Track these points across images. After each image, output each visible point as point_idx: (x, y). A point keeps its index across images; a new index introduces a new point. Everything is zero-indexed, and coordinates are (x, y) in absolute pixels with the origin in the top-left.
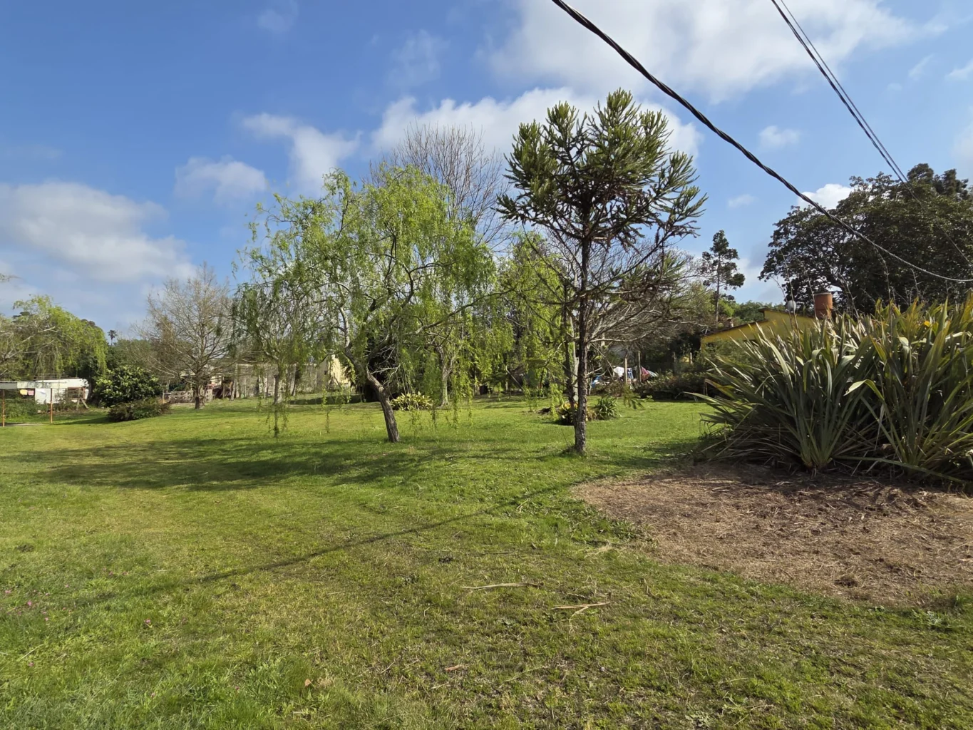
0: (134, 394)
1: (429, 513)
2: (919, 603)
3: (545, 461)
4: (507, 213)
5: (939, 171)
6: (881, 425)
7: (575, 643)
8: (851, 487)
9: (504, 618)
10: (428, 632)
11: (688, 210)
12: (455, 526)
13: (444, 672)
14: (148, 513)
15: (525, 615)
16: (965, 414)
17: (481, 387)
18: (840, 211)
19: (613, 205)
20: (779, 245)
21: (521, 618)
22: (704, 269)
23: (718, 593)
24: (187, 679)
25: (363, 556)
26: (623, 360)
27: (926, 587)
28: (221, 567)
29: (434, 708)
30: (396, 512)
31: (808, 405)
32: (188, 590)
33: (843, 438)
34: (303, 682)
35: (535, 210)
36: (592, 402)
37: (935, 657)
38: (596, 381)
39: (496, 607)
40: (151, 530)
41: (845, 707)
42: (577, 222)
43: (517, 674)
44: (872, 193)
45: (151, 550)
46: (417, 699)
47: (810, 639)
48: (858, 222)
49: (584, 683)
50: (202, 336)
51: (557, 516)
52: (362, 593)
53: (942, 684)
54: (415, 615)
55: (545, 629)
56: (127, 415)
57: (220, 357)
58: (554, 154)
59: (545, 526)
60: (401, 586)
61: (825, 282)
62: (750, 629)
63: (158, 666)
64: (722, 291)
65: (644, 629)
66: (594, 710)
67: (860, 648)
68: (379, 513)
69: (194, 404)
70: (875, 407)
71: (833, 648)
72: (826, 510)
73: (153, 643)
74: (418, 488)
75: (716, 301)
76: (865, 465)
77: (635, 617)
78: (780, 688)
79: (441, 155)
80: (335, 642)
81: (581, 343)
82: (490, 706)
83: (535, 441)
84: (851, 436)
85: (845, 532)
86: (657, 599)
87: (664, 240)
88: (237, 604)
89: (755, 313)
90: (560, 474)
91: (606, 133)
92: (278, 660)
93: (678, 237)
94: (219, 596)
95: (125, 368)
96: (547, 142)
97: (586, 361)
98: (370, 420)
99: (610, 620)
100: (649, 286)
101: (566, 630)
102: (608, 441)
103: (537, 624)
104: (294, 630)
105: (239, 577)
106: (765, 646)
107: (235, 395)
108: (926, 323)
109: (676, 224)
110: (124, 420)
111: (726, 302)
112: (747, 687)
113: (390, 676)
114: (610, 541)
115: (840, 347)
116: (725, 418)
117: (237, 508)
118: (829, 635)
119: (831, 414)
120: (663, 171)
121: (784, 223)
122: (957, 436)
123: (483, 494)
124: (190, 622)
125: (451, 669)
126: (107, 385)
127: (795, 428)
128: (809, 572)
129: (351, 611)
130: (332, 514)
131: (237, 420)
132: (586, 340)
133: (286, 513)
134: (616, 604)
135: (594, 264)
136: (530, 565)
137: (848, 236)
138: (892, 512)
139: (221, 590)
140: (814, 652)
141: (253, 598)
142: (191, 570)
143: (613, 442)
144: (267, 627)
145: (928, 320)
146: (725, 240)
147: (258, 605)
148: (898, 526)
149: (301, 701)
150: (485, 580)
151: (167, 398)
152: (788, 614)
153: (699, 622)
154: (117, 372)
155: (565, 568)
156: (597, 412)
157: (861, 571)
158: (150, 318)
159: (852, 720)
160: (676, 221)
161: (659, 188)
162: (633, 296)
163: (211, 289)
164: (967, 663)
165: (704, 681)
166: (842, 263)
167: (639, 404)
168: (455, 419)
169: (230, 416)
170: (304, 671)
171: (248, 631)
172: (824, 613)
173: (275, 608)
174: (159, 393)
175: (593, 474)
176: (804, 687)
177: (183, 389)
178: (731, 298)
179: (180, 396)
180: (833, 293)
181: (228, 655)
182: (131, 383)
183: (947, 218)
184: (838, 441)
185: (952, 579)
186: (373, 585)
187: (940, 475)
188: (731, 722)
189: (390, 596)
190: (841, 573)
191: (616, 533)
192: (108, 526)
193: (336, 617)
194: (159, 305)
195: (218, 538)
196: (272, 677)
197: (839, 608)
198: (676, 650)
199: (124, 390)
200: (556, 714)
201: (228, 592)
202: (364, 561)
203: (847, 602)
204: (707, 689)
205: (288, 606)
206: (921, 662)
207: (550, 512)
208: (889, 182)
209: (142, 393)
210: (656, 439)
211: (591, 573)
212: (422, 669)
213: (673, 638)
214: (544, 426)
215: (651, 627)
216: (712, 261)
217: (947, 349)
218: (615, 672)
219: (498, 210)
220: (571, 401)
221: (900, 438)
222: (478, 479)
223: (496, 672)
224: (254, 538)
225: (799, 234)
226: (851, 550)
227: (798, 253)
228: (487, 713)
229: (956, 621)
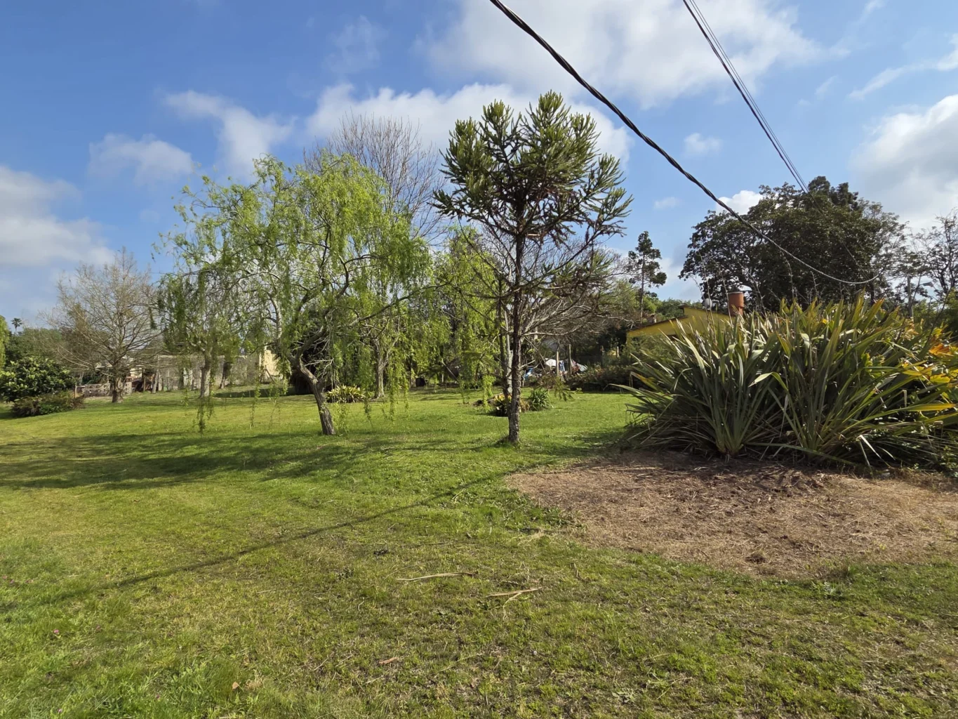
0: (42, 387)
1: (364, 506)
2: (817, 575)
3: (481, 451)
4: (444, 208)
5: (835, 184)
6: (785, 414)
7: (508, 629)
8: (760, 471)
9: (439, 608)
10: (362, 626)
11: (615, 211)
12: (390, 518)
13: (379, 665)
14: (57, 515)
15: (460, 604)
16: (855, 403)
17: (417, 379)
18: (751, 216)
19: (546, 204)
20: (698, 246)
21: (456, 607)
22: (629, 268)
23: (642, 574)
24: (101, 692)
25: (295, 552)
26: (555, 353)
27: (823, 560)
28: (141, 570)
29: (368, 702)
30: (330, 506)
31: (723, 396)
32: (103, 595)
33: (752, 427)
34: (231, 685)
35: (471, 205)
36: (525, 393)
37: (831, 623)
38: (529, 374)
39: (430, 597)
40: (61, 533)
41: (754, 675)
42: (511, 219)
43: (452, 663)
44: (778, 201)
45: (60, 554)
46: (351, 695)
47: (725, 613)
48: (765, 227)
49: (517, 668)
50: (120, 326)
51: (492, 506)
52: (294, 590)
53: (836, 647)
54: (350, 609)
55: (479, 617)
56: (33, 410)
57: (140, 348)
58: (489, 151)
59: (480, 515)
60: (334, 582)
61: (737, 282)
62: (671, 606)
63: (67, 679)
64: (646, 289)
65: (573, 611)
66: (527, 693)
67: (768, 619)
68: (312, 508)
69: (111, 398)
70: (780, 397)
71: (744, 620)
72: (738, 493)
73: (61, 654)
74: (353, 481)
75: (641, 298)
76: (772, 451)
77: (565, 601)
78: (698, 660)
79: (377, 146)
80: (265, 641)
81: (515, 336)
82: (425, 697)
83: (471, 432)
84: (759, 424)
85: (754, 512)
86: (586, 582)
87: (593, 238)
88: (158, 608)
89: (676, 310)
90: (494, 464)
91: (538, 133)
92: (203, 664)
93: (606, 236)
94: (138, 600)
95: (31, 359)
96: (484, 139)
97: (519, 354)
98: (304, 413)
99: (542, 605)
100: (580, 282)
101: (500, 616)
102: (541, 431)
103: (471, 613)
104: (221, 632)
105: (161, 579)
106: (685, 622)
107: (157, 388)
108: (824, 321)
109: (605, 223)
110: (31, 415)
111: (649, 299)
112: (668, 662)
113: (323, 673)
114: (542, 528)
115: (750, 342)
116: (647, 408)
117: (158, 507)
118: (741, 609)
119: (742, 404)
120: (593, 172)
121: (701, 226)
122: (849, 423)
123: (419, 485)
124: (105, 630)
125: (386, 662)
126: (9, 378)
127: (711, 417)
128: (723, 550)
129: (282, 609)
130: (262, 510)
131: (158, 414)
132: (520, 333)
133: (212, 510)
134: (548, 589)
135: (528, 260)
136: (465, 554)
137: (758, 240)
138: (795, 493)
139: (140, 594)
140: (727, 625)
141: (176, 600)
142: (107, 573)
143: (545, 432)
144: (190, 630)
145: (825, 318)
146: (649, 240)
147: (182, 608)
148: (800, 506)
149: (228, 705)
150: (421, 571)
151: (80, 391)
152: (704, 591)
153: (625, 602)
154: (20, 363)
155: (499, 556)
156: (530, 403)
157: (769, 548)
158: (61, 305)
159: (761, 686)
160: (604, 220)
161: (589, 188)
162: (564, 292)
163: (130, 275)
164: (856, 627)
165: (630, 659)
166: (752, 265)
167: (570, 396)
168: (392, 411)
169: (151, 410)
170: (231, 674)
171: (170, 636)
172: (736, 588)
173: (200, 610)
174: (70, 386)
175: (526, 463)
176: (719, 659)
177: (98, 382)
178: (654, 295)
179: (95, 389)
180: (744, 292)
181: (148, 662)
182: (38, 375)
183: (841, 226)
184: (749, 429)
185: (844, 552)
186: (306, 581)
187: (834, 458)
188: (654, 696)
189: (324, 592)
190: (752, 550)
191: (547, 520)
192: (10, 530)
193: (266, 616)
194: (71, 292)
195: (138, 539)
196: (196, 682)
197: (749, 583)
198: (604, 631)
199: (30, 382)
200: (490, 700)
201: (148, 595)
202: (296, 557)
203: (756, 578)
204: (632, 666)
205: (215, 607)
206: (819, 629)
207: (485, 501)
208: (793, 192)
209: (51, 386)
210: (586, 429)
211: (524, 559)
212: (356, 664)
213: (601, 619)
214: (479, 417)
215: (581, 609)
216: (637, 260)
217: (841, 345)
218: (546, 656)
219: (434, 205)
220: (506, 393)
221: (802, 426)
222: (414, 471)
223: (431, 662)
224: (178, 537)
225: (715, 237)
226: (760, 529)
227: (714, 255)
228: (422, 704)
229: (850, 591)
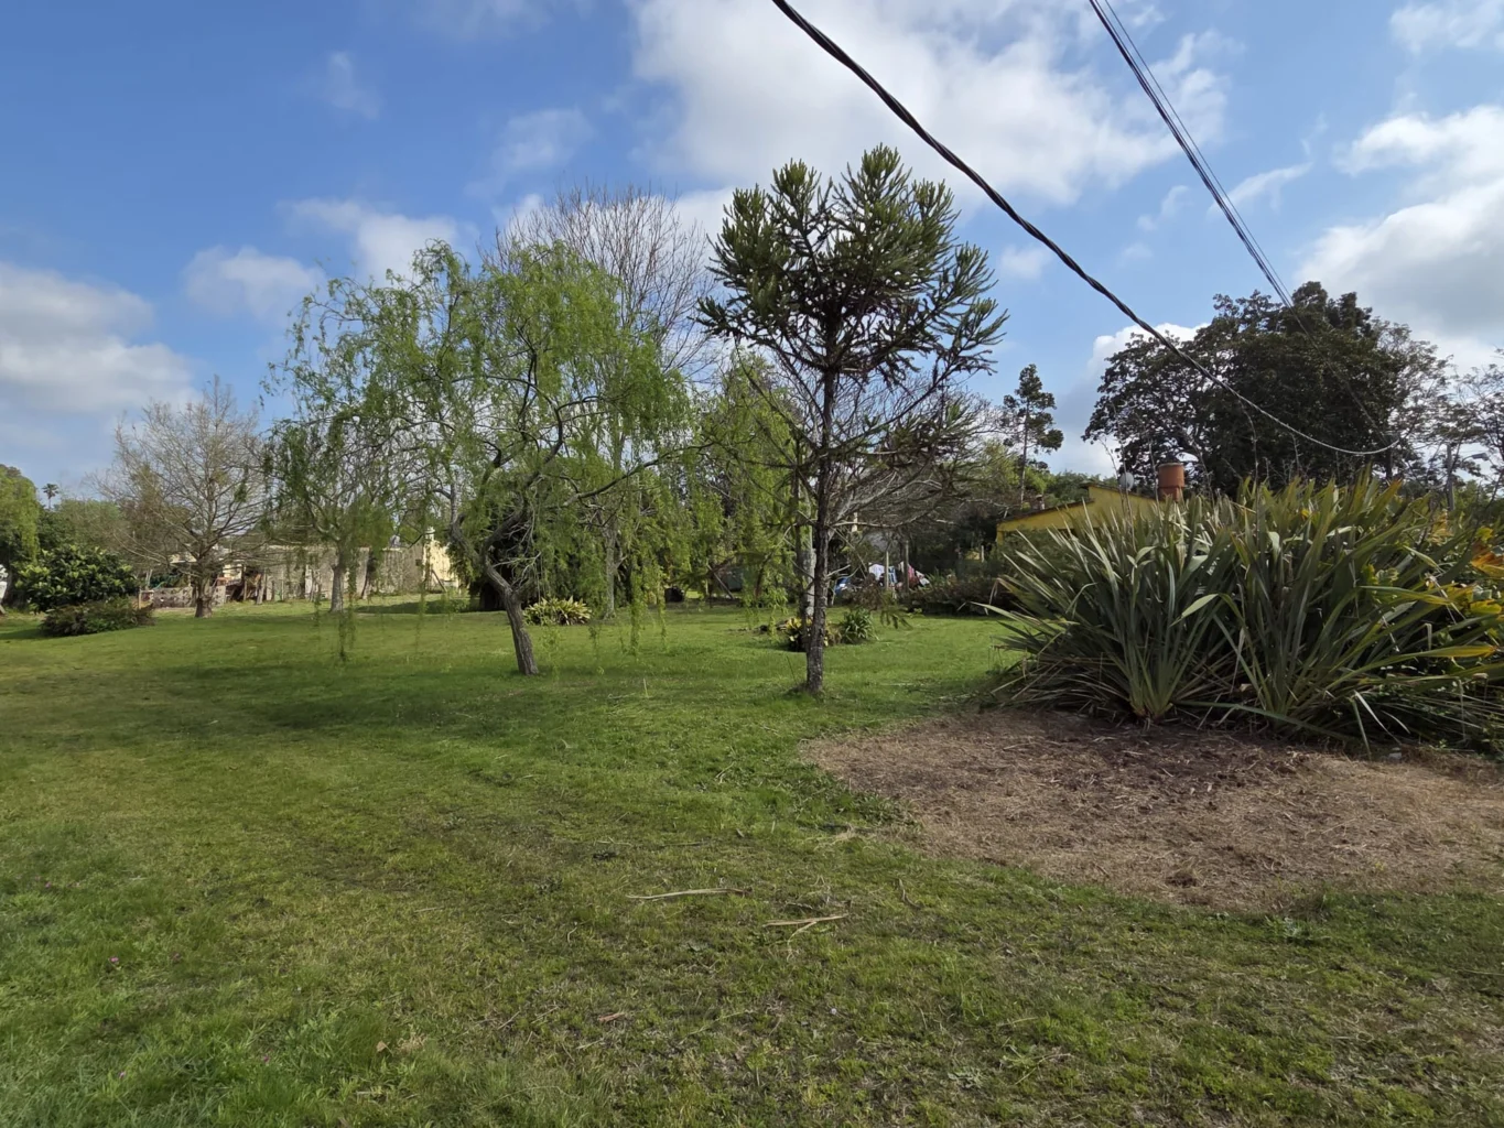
0: (89, 590)
1: (579, 785)
2: (1275, 907)
3: (761, 705)
4: (713, 325)
5: (1334, 295)
6: (1239, 657)
7: (795, 975)
8: (1196, 745)
9: (690, 942)
10: (574, 965)
11: (980, 334)
12: (620, 804)
13: (597, 1023)
14: (114, 787)
15: (723, 935)
16: (1350, 642)
17: (666, 591)
18: (1199, 344)
19: (874, 321)
20: (1113, 390)
21: (717, 941)
22: (1005, 422)
23: (1004, 898)
24: (181, 1049)
25: (473, 852)
26: (883, 554)
27: (1287, 885)
28: (240, 873)
29: (579, 1077)
30: (527, 783)
31: (1142, 627)
32: (183, 909)
33: (1188, 676)
34: (374, 1046)
35: (754, 322)
36: (834, 618)
37: (1290, 979)
39: (678, 925)
40: (120, 815)
41: (1166, 1052)
42: (818, 345)
43: (707, 1024)
44: (1243, 320)
45: (119, 845)
46: (554, 1066)
47: (1126, 961)
48: (1220, 362)
49: (805, 1033)
50: (210, 499)
51: (776, 789)
52: (470, 909)
53: (1294, 1016)
54: (555, 939)
55: (751, 957)
56: (75, 626)
57: (239, 533)
58: (785, 239)
59: (757, 803)
60: (532, 897)
61: (1174, 447)
62: (1044, 948)
63: (132, 1029)
64: (1031, 455)
65: (895, 952)
66: (819, 1070)
67: (1193, 970)
68: (501, 785)
69: (194, 610)
70: (1233, 631)
71: (1157, 971)
72: (1160, 779)
73: (122, 994)
74: (564, 747)
75: (1022, 469)
76: (1216, 714)
77: (884, 935)
78: (1082, 1029)
80: (426, 983)
81: (819, 529)
82: (665, 1071)
83: (748, 676)
84: (1199, 672)
85: (1185, 809)
86: (916, 909)
87: (944, 376)
88: (265, 930)
89: (1075, 489)
90: (783, 725)
91: (861, 211)
92: (334, 1015)
93: (965, 373)
94: (235, 918)
95: (74, 548)
96: (776, 221)
97: (826, 555)
98: (491, 638)
99: (846, 941)
100: (924, 445)
101: (782, 956)
102: (857, 676)
103: (739, 950)
104: (360, 968)
105: (271, 888)
106: (1065, 972)
107: (265, 597)
108: (1304, 512)
109: (963, 354)
110: (70, 634)
111: (1035, 472)
112: (1036, 1030)
113: (513, 1033)
114: (853, 824)
115: (1189, 542)
116: (1024, 643)
117: (267, 779)
118: (1152, 954)
119: (1172, 640)
120: (946, 272)
121: (1120, 357)
122: (1339, 674)
123: (665, 755)
124: (187, 959)
125: (608, 1018)
126: (40, 575)
127: (1123, 658)
128: (1131, 866)
129: (453, 936)
130: (425, 786)
131: (267, 636)
132: (827, 522)
133: (348, 786)
134: (858, 917)
135: (842, 412)
136: (732, 862)
137: (1209, 383)
138: (1249, 781)
139: (238, 908)
140: (1130, 978)
141: (292, 919)
142: (189, 876)
143: (863, 677)
144: (313, 963)
145: (1307, 507)
146: (1037, 379)
147: (302, 930)
148: (1255, 801)
149: (369, 1075)
150: (664, 885)
151: (146, 598)
152: (1099, 927)
153: (975, 940)
154: (57, 553)
155: (785, 866)
156: (843, 632)
157: (1203, 863)
158: (120, 465)
159: (1174, 1069)
160: (962, 349)
161: (940, 298)
162: (900, 460)
163: (226, 421)
164: (1329, 986)
165: (977, 1025)
166: (1201, 419)
167: (903, 621)
169: (255, 630)
170: (376, 1030)
171: (283, 971)
172: (1148, 924)
173: (329, 934)
174: (133, 591)
175: (832, 724)
176: (1114, 1027)
177: (175, 586)
178: (1044, 465)
179: (169, 596)
180: (1185, 463)
181: (252, 1008)
182: (84, 572)
183: (1343, 361)
184: (1182, 679)
185: (1320, 873)
186: (489, 897)
187: (1313, 728)
188: (1010, 1080)
189: (516, 912)
190: (1176, 867)
191: (862, 812)
192: (43, 807)
193: (429, 946)
194: (136, 445)
195: (235, 827)
196: (323, 1039)
197: (1169, 916)
198: (940, 981)
199: (71, 584)
200: (763, 1078)
201: (251, 911)
202: (474, 858)
203: (1180, 908)
204: (980, 1035)
205: (351, 930)
206: (1271, 987)
207: (766, 782)
208: (1268, 305)
209: (103, 590)
210: (927, 674)
211: (822, 872)
212: (563, 1021)
213: (936, 964)
214: (761, 652)
215: (907, 949)
216: (1017, 410)
217: (1330, 550)
218: (851, 1016)
219: (698, 320)
220: (802, 614)
221: (1265, 676)
222: (658, 733)
223: (676, 1021)
224: (295, 825)
225: (1142, 375)
226: (1191, 835)
227: (1139, 404)
228: (659, 1081)
229: (1322, 931)
